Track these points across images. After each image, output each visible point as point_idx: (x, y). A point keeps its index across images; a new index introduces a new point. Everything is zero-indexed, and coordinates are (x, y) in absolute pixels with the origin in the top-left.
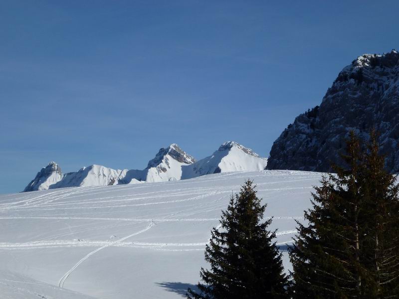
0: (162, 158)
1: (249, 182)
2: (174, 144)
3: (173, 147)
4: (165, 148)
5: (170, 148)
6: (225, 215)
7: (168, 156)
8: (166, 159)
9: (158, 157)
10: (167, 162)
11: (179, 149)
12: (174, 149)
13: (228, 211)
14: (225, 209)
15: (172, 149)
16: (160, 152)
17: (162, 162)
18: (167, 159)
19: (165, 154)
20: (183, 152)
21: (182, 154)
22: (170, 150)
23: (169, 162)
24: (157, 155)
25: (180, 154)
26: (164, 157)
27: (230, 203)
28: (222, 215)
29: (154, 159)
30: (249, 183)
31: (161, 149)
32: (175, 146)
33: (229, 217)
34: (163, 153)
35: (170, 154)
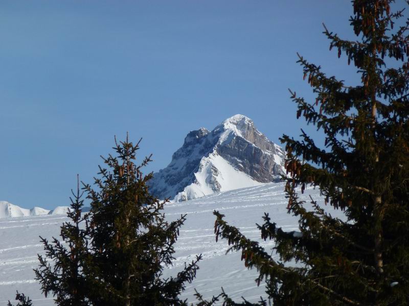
0: (194, 166)
1: (127, 146)
2: (238, 117)
3: (233, 128)
4: (206, 128)
5: (222, 130)
6: (51, 252)
7: (215, 159)
8: (209, 172)
9: (182, 162)
10: (211, 182)
11: (255, 135)
12: (239, 133)
13: (60, 239)
14: (54, 234)
15: (231, 135)
16: (186, 145)
17: (194, 180)
18: (213, 170)
19: (206, 151)
20: (270, 146)
21: (268, 153)
22: (223, 137)
23: (218, 179)
24: (176, 156)
25: (258, 152)
26: (204, 162)
27: (70, 215)
28: (44, 254)
29: (167, 170)
30: (127, 150)
31: (193, 134)
32: (241, 125)
33: (64, 261)
34: (199, 147)
35: (224, 151)
